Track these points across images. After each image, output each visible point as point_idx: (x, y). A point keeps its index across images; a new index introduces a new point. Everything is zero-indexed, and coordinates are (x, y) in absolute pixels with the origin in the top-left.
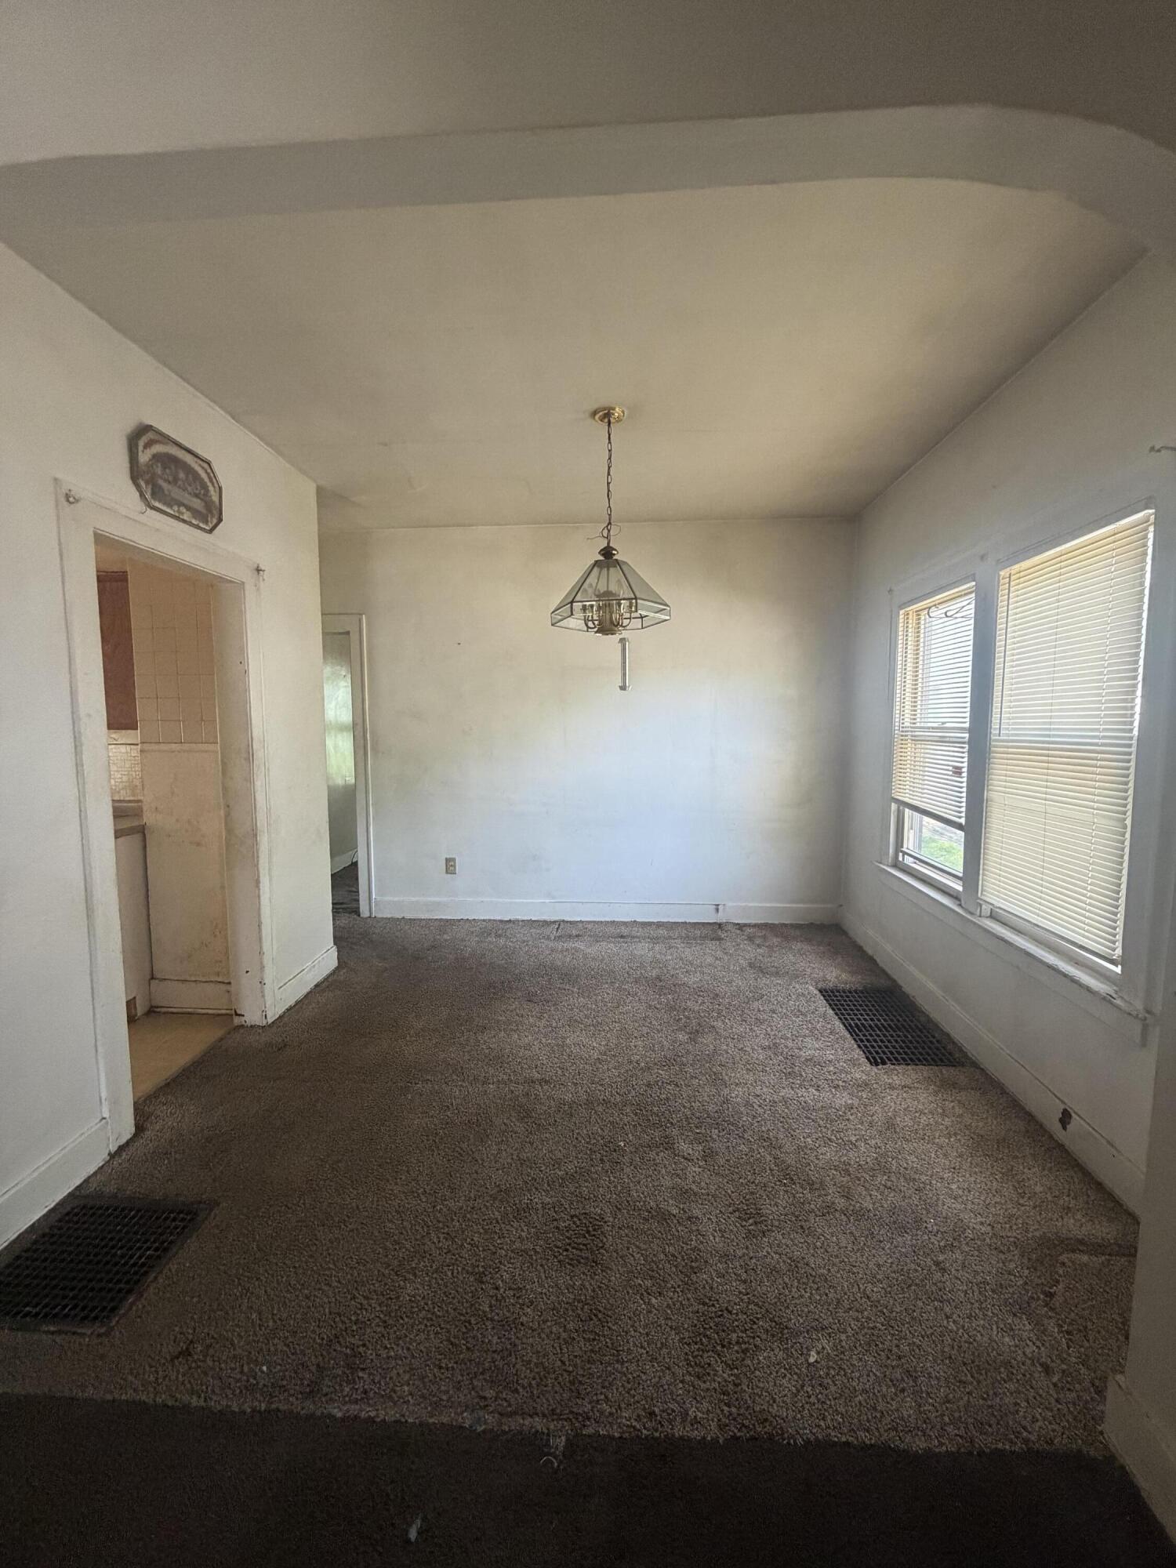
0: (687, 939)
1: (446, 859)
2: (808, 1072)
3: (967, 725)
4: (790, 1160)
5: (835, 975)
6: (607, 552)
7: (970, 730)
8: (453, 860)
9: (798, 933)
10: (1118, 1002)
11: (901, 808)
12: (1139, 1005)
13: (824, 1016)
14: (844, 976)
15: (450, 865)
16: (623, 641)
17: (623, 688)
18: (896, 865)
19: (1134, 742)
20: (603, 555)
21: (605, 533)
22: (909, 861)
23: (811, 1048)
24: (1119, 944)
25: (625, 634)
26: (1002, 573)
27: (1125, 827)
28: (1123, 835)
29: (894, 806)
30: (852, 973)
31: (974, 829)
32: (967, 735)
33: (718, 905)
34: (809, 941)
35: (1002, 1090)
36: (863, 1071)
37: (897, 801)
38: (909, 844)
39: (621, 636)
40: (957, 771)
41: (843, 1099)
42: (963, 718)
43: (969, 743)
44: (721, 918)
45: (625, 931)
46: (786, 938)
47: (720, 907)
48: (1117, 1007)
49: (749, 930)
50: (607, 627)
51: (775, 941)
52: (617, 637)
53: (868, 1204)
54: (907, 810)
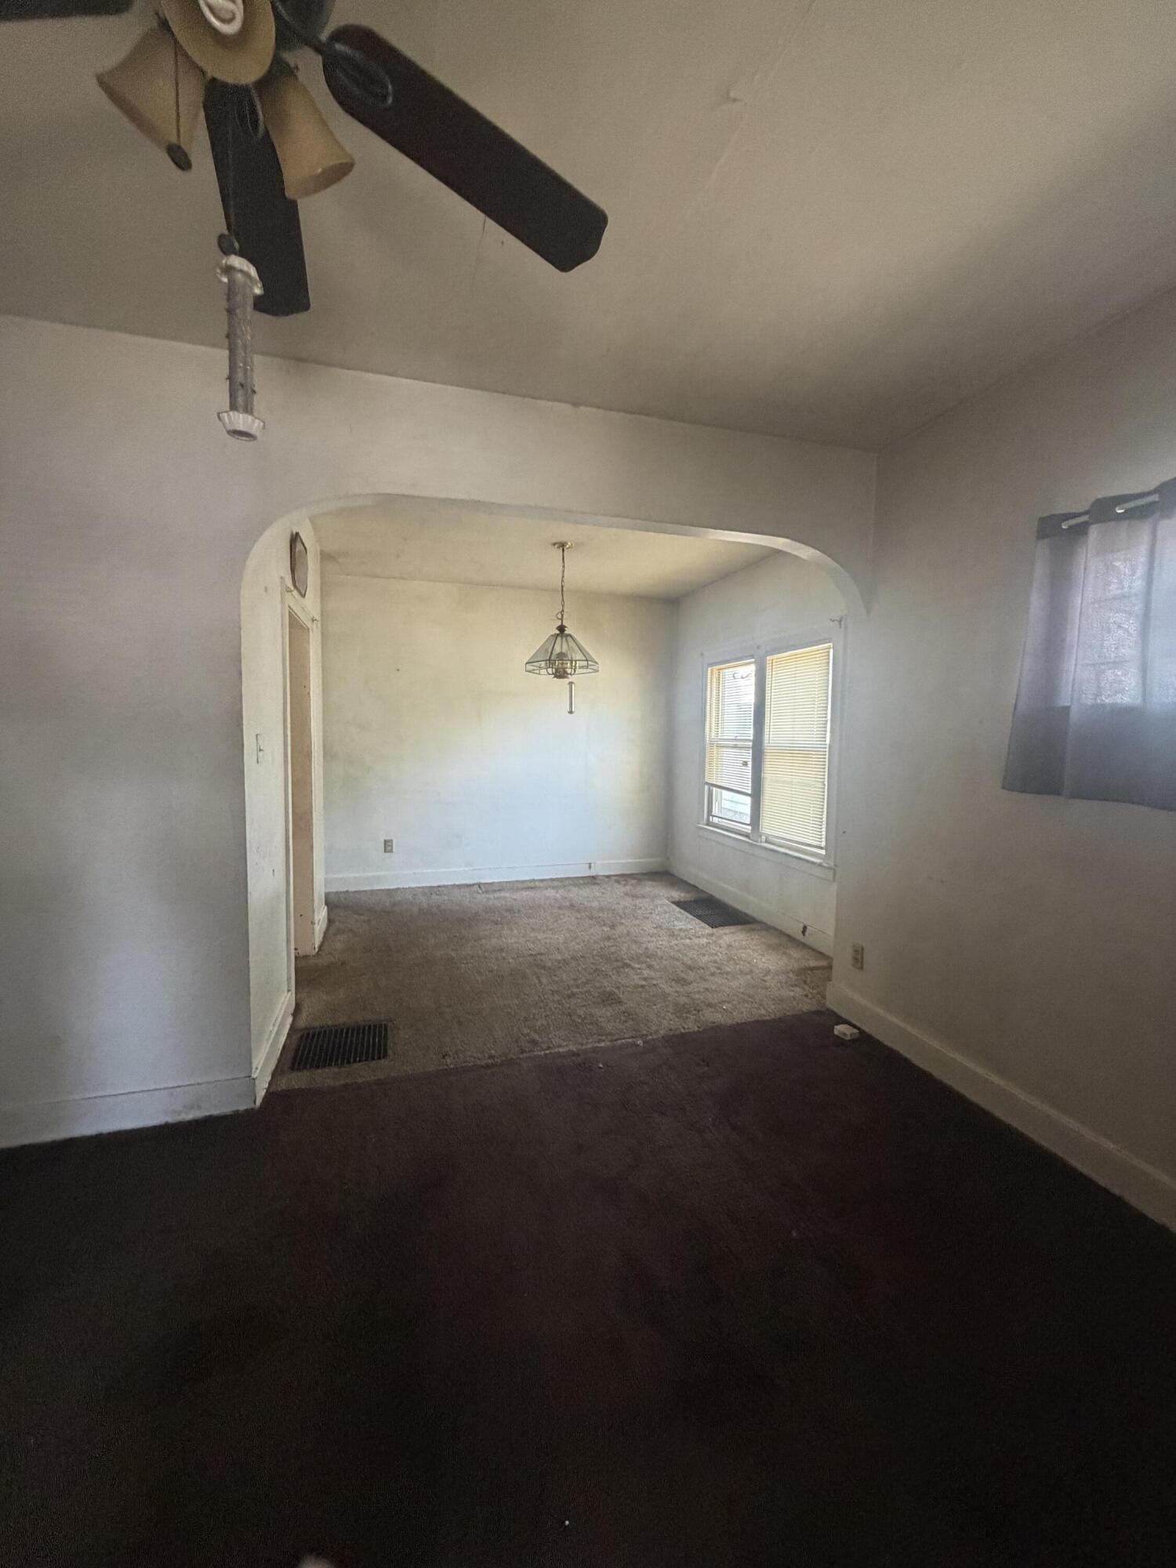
0: (575, 885)
1: (385, 841)
2: (682, 934)
3: (752, 738)
4: (690, 962)
5: (677, 895)
6: (561, 629)
7: (754, 741)
8: (391, 841)
9: (646, 877)
10: (825, 864)
11: (711, 788)
12: (832, 864)
13: (680, 912)
14: (682, 895)
15: (388, 846)
16: (571, 683)
17: (571, 712)
18: (708, 823)
19: (827, 746)
20: (559, 630)
21: (560, 616)
22: (716, 820)
23: (679, 925)
24: (824, 840)
25: (571, 679)
26: (768, 658)
27: (824, 785)
28: (824, 788)
29: (706, 787)
30: (688, 892)
31: (756, 795)
32: (751, 744)
33: (590, 864)
34: (653, 880)
35: (776, 929)
36: (708, 930)
37: (707, 783)
38: (715, 811)
39: (570, 680)
40: (745, 764)
41: (704, 941)
42: (750, 733)
43: (753, 747)
44: (593, 873)
45: (532, 885)
46: (639, 880)
47: (592, 865)
48: (824, 867)
49: (614, 878)
50: (560, 674)
51: (634, 882)
52: (565, 681)
53: (729, 970)
54: (714, 789)
